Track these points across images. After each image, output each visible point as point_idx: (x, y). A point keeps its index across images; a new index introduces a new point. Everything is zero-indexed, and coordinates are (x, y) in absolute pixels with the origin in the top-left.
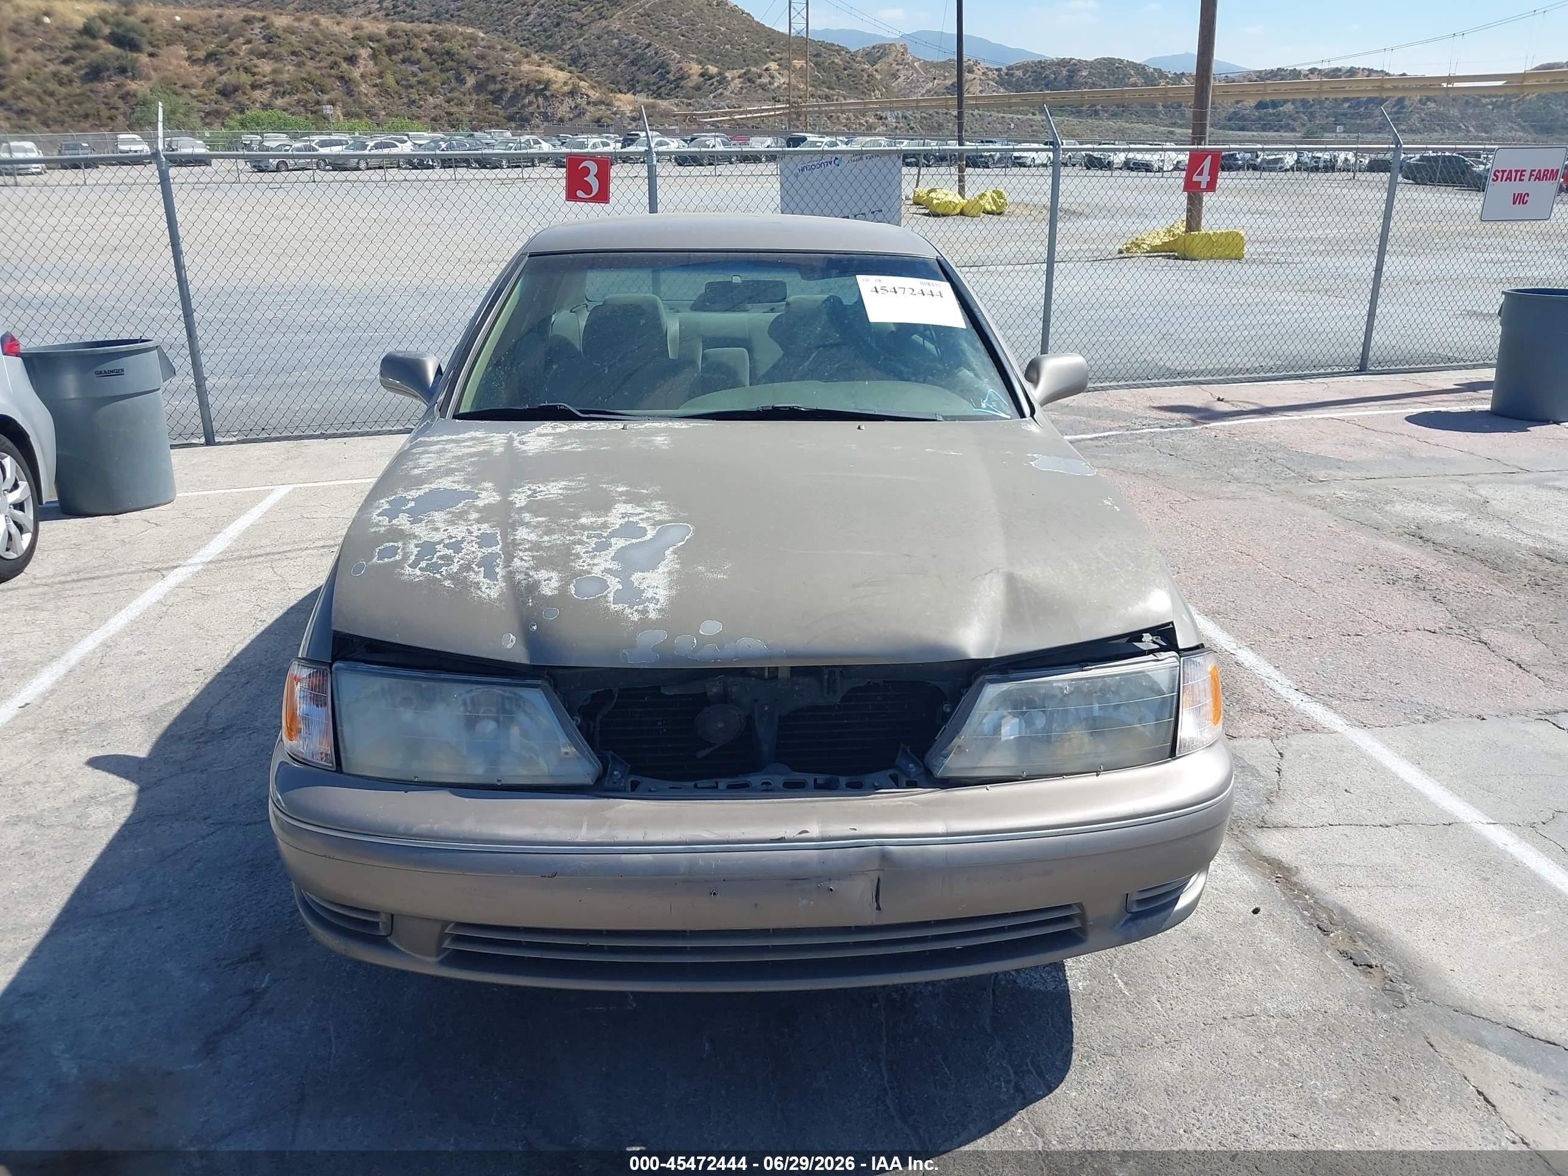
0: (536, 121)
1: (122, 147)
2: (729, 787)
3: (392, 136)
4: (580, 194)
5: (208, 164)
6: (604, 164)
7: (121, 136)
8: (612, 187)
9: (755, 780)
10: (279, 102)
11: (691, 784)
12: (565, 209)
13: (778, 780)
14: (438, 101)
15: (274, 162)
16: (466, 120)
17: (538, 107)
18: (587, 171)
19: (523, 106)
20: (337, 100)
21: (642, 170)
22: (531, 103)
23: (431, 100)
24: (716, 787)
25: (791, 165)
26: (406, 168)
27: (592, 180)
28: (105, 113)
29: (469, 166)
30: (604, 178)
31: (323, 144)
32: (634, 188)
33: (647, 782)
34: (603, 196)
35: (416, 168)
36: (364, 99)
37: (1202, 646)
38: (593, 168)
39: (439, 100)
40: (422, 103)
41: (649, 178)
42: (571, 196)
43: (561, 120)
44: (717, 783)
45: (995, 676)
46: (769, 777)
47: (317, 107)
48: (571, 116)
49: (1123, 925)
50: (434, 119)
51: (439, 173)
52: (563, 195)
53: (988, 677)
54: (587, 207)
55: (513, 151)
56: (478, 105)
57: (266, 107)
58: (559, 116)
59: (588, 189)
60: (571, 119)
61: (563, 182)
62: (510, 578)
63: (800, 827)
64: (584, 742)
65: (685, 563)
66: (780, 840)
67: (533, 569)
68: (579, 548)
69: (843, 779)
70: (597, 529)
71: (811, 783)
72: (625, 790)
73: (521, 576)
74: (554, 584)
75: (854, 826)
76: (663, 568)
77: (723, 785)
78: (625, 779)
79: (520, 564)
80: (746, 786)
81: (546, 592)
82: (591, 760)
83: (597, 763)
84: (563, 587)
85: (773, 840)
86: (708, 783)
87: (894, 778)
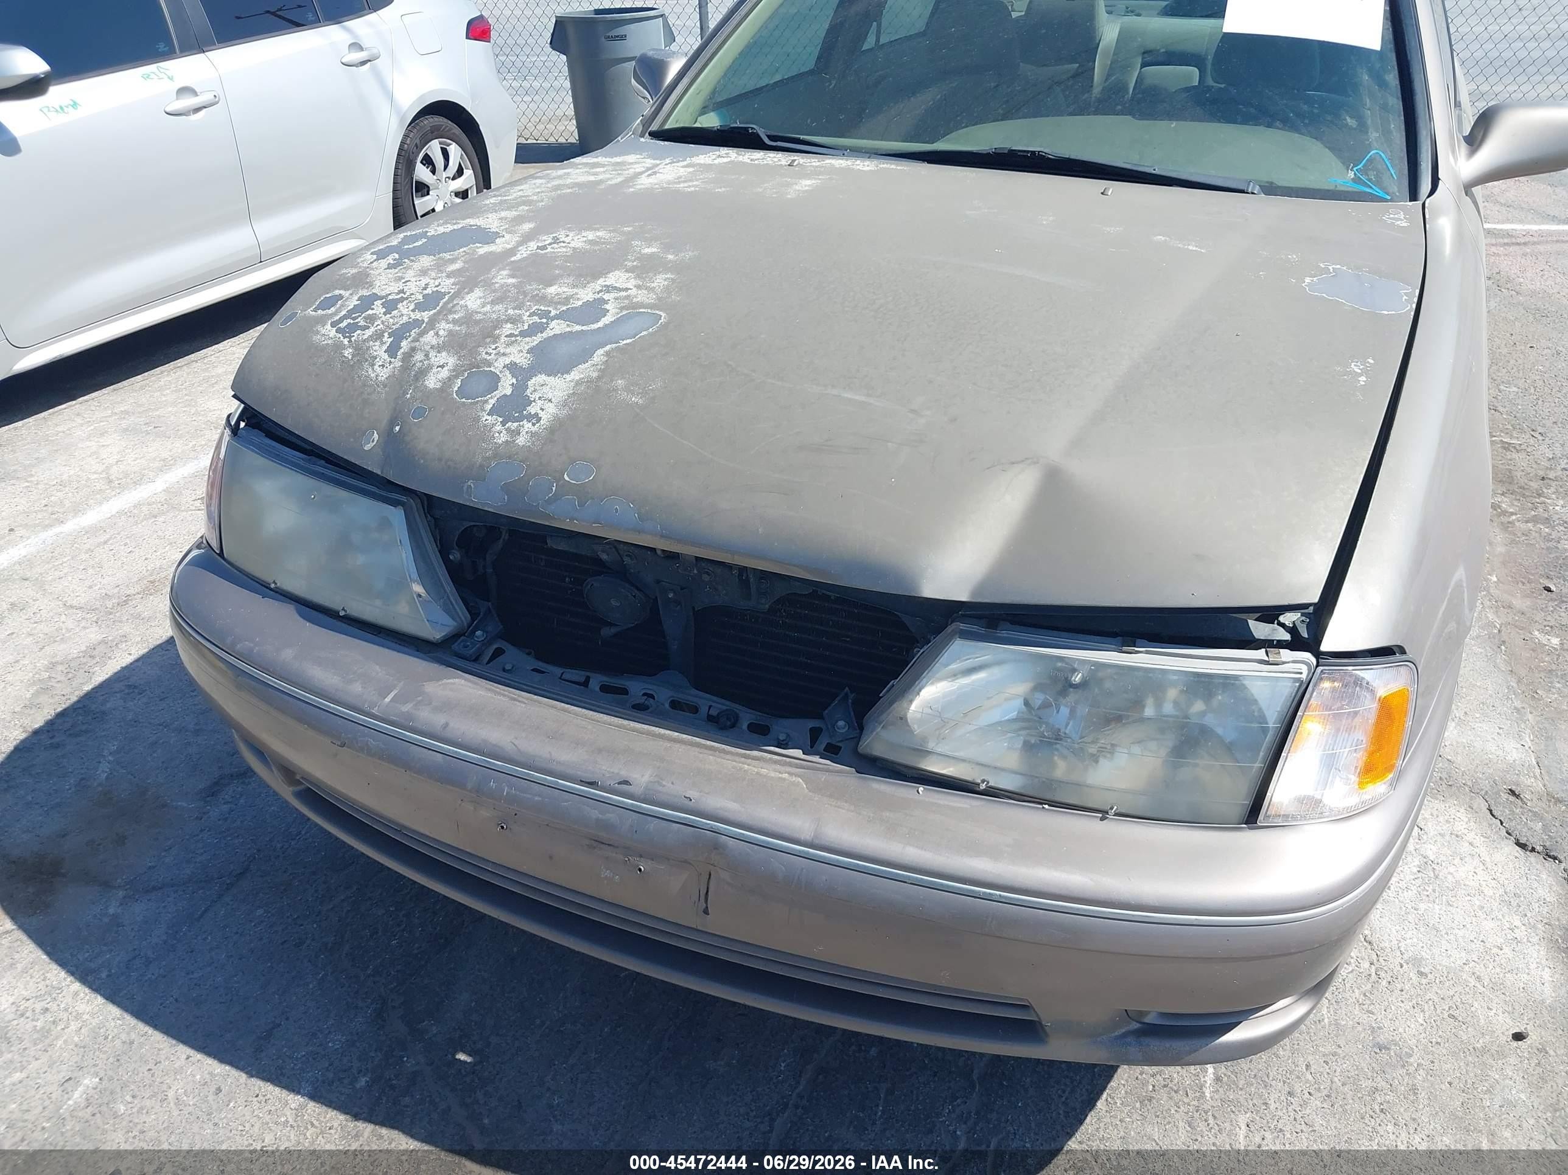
2: (605, 689)
9: (637, 687)
11: (558, 671)
13: (664, 695)
24: (586, 684)
33: (513, 655)
37: (1403, 651)
44: (588, 679)
45: (975, 628)
46: (655, 687)
49: (1117, 1038)
53: (962, 626)
62: (408, 356)
63: (624, 774)
64: (449, 588)
65: (607, 371)
66: (592, 784)
67: (439, 349)
68: (508, 328)
69: (747, 717)
70: (551, 302)
71: (704, 710)
72: (476, 659)
73: (419, 356)
74: (445, 373)
75: (692, 794)
76: (575, 375)
77: (595, 683)
78: (487, 643)
79: (430, 338)
80: (624, 691)
81: (432, 382)
82: (448, 610)
83: (464, 615)
84: (450, 380)
85: (582, 782)
86: (578, 675)
87: (815, 734)
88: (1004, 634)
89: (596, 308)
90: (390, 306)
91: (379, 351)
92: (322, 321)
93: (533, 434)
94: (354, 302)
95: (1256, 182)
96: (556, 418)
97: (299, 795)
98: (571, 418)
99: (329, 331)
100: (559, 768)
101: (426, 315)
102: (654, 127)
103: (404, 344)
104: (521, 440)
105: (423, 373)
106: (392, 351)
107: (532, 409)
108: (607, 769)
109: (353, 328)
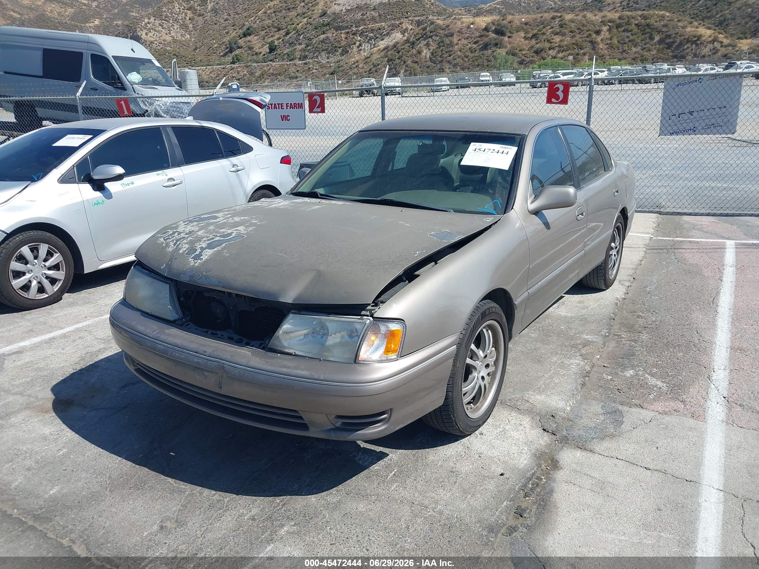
0: (689, 58)
1: (481, 79)
2: (212, 334)
3: (598, 69)
4: (553, 100)
5: (514, 85)
6: (567, 85)
7: (482, 74)
8: (570, 97)
9: (219, 333)
10: (560, 55)
11: (201, 329)
12: (545, 108)
13: (226, 335)
14: (637, 50)
15: (539, 84)
16: (650, 58)
17: (692, 50)
18: (558, 89)
19: (684, 50)
20: (587, 53)
21: (586, 88)
22: (688, 48)
23: (634, 49)
25: (671, 83)
26: (602, 85)
27: (560, 94)
28: (486, 63)
29: (634, 83)
30: (566, 92)
31: (564, 74)
32: (581, 96)
33: (192, 325)
34: (565, 101)
35: (607, 84)
36: (600, 51)
38: (561, 87)
39: (639, 49)
40: (629, 51)
41: (589, 92)
42: (549, 101)
43: (704, 56)
44: (208, 331)
46: (225, 333)
47: (577, 57)
48: (710, 53)
50: (634, 59)
51: (617, 87)
52: (545, 101)
53: (292, 310)
54: (556, 106)
55: (658, 75)
56: (658, 50)
57: (554, 57)
58: (703, 54)
59: (557, 98)
60: (709, 55)
61: (546, 94)
62: (178, 245)
63: (205, 350)
64: (178, 306)
65: (223, 249)
66: (197, 352)
67: (185, 243)
68: (205, 239)
69: (245, 340)
70: (220, 233)
71: (235, 339)
72: (182, 326)
73: (181, 245)
74: (185, 249)
75: (220, 354)
76: (215, 249)
77: (209, 333)
78: (186, 322)
79: (185, 241)
80: (216, 334)
81: (181, 251)
82: (177, 313)
83: (181, 314)
84: (185, 251)
85: (195, 352)
86: (206, 330)
87: (261, 344)
88: (302, 313)
89: (230, 234)
90: (179, 233)
91: (172, 244)
92: (161, 237)
93: (200, 263)
94: (171, 233)
95: (452, 209)
96: (206, 259)
97: (136, 370)
98: (210, 259)
99: (162, 240)
100: (189, 348)
101: (187, 236)
102: (294, 192)
103: (178, 243)
104: (196, 265)
105: (180, 249)
106: (174, 245)
107: (201, 257)
108: (202, 349)
109: (167, 239)
